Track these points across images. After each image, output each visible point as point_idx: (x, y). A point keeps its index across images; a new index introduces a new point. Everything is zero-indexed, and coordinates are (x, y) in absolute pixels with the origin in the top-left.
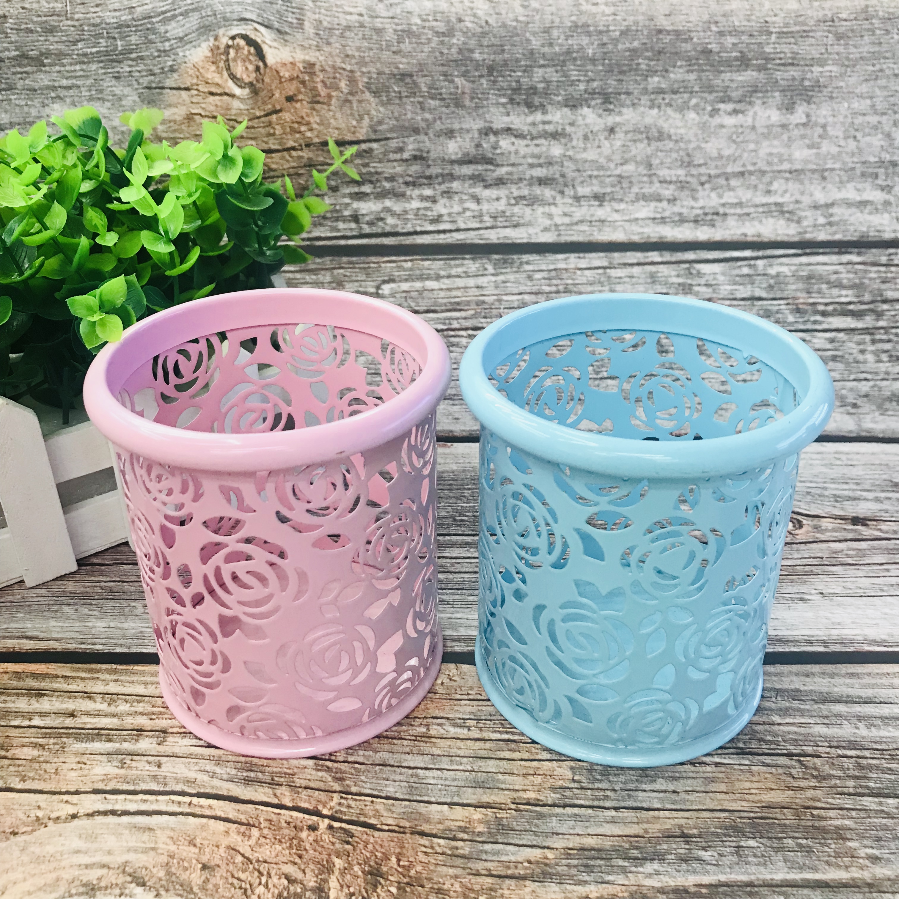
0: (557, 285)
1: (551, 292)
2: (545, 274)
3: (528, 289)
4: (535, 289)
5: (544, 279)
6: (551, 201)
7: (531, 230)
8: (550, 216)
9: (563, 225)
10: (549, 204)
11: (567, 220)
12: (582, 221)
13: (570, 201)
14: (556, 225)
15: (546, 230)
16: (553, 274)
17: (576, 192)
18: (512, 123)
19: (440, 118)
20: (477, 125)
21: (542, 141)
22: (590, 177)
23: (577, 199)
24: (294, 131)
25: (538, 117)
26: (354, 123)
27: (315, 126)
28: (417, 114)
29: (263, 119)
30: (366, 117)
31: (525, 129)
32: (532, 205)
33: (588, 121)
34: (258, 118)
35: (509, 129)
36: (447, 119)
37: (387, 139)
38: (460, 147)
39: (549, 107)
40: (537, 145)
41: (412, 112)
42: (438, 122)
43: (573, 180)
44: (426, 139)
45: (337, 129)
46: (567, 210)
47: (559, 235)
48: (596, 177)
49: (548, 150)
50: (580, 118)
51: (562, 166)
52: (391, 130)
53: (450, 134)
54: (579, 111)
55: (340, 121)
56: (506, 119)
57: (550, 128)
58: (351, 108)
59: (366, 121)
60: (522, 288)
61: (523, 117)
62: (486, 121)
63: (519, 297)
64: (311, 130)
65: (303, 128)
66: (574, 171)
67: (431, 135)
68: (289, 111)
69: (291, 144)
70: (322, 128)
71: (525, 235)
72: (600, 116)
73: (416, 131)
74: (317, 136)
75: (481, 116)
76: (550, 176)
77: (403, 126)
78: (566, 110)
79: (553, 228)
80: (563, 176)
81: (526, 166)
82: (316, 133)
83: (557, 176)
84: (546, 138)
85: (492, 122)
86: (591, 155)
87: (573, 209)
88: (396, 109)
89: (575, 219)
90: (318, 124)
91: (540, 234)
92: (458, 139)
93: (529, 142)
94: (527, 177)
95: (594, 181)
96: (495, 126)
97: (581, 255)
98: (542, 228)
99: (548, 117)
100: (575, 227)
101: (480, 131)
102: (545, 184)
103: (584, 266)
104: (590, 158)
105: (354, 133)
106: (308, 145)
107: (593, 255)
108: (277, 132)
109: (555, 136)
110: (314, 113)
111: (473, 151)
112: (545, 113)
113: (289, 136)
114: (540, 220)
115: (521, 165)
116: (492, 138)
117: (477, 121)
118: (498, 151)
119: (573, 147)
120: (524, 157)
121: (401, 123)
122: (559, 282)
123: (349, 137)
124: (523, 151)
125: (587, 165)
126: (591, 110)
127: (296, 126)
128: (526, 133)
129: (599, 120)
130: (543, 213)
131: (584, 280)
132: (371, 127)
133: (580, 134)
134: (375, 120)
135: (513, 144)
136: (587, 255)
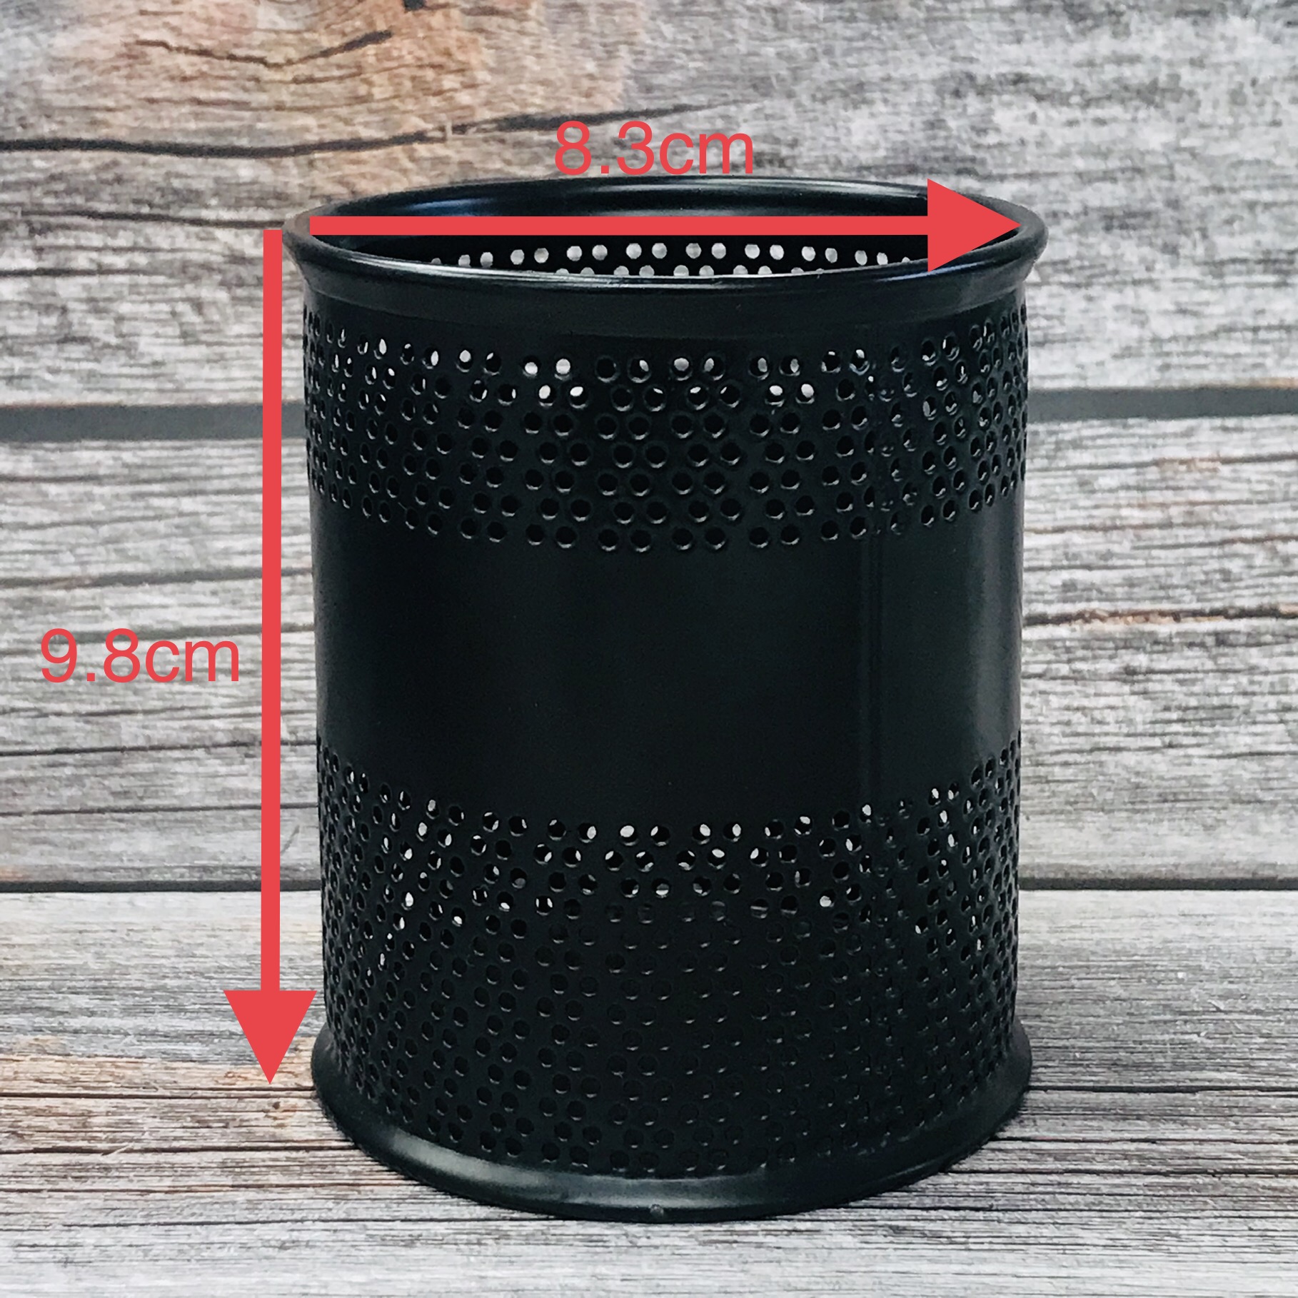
0: (1163, 506)
1: (1147, 526)
2: (1129, 477)
3: (1080, 518)
4: (1102, 515)
5: (1128, 488)
6: (1141, 274)
7: (1086, 355)
8: (1139, 316)
9: (1174, 339)
10: (1136, 283)
11: (1186, 326)
12: (1230, 329)
13: (1195, 273)
14: (1156, 340)
15: (1127, 353)
16: (1153, 474)
17: (1211, 248)
18: (1029, 63)
19: (829, 52)
20: (934, 67)
21: (1114, 110)
22: (1252, 206)
23: (1216, 267)
24: (424, 89)
25: (1104, 43)
26: (591, 67)
27: (482, 76)
28: (764, 39)
29: (338, 58)
30: (623, 51)
31: (1066, 77)
32: (1088, 285)
33: (1242, 53)
34: (326, 53)
35: (1019, 79)
36: (847, 53)
37: (679, 109)
38: (884, 131)
39: (1133, 19)
40: (1100, 122)
41: (751, 37)
42: (824, 63)
43: (1203, 216)
44: (790, 109)
45: (545, 83)
46: (1184, 298)
47: (1166, 367)
48: (1267, 206)
49: (1132, 131)
50: (1221, 45)
51: (1172, 178)
52: (694, 84)
53: (856, 93)
54: (1219, 27)
55: (553, 62)
56: (1013, 51)
57: (1137, 75)
58: (582, 27)
59: (624, 62)
60: (1064, 515)
61: (1060, 44)
62: (954, 59)
63: (1058, 539)
64: (472, 86)
65: (449, 82)
66: (1205, 191)
67: (805, 100)
68: (410, 36)
69: (414, 124)
70: (501, 79)
71: (1067, 368)
72: (1277, 40)
73: (761, 86)
74: (487, 103)
75: (942, 44)
76: (1136, 207)
77: (727, 76)
78: (1181, 26)
79: (1148, 349)
80: (1174, 204)
81: (1069, 180)
82: (483, 93)
83: (1158, 205)
84: (1122, 102)
85: (971, 60)
86: (1252, 145)
87: (1205, 295)
88: (705, 26)
89: (1211, 325)
90: (492, 71)
91: (1111, 365)
92: (880, 107)
93: (1077, 114)
94: (1074, 207)
95: (1264, 218)
96: (979, 71)
97: (1231, 422)
98: (1115, 347)
99: (1131, 45)
100: (1210, 346)
101: (940, 86)
102: (1123, 227)
103: (1239, 453)
104: (1249, 156)
105: (588, 95)
106: (460, 129)
107: (1265, 421)
108: (378, 93)
109: (1149, 94)
110: (481, 39)
111: (919, 138)
112: (1121, 31)
113: (410, 105)
114: (1111, 326)
115: (1054, 175)
116: (973, 104)
117: (933, 58)
118: (991, 139)
119: (1202, 126)
120: (1064, 154)
121: (721, 65)
122: (1169, 496)
123: (576, 106)
124: (1060, 137)
125: (1242, 173)
126: (1251, 22)
127: (430, 74)
128: (1069, 87)
129: (1276, 51)
130: (1118, 308)
131: (1242, 491)
132: (637, 76)
133: (1222, 87)
134: (648, 58)
135: (1033, 118)
136: (1246, 422)
